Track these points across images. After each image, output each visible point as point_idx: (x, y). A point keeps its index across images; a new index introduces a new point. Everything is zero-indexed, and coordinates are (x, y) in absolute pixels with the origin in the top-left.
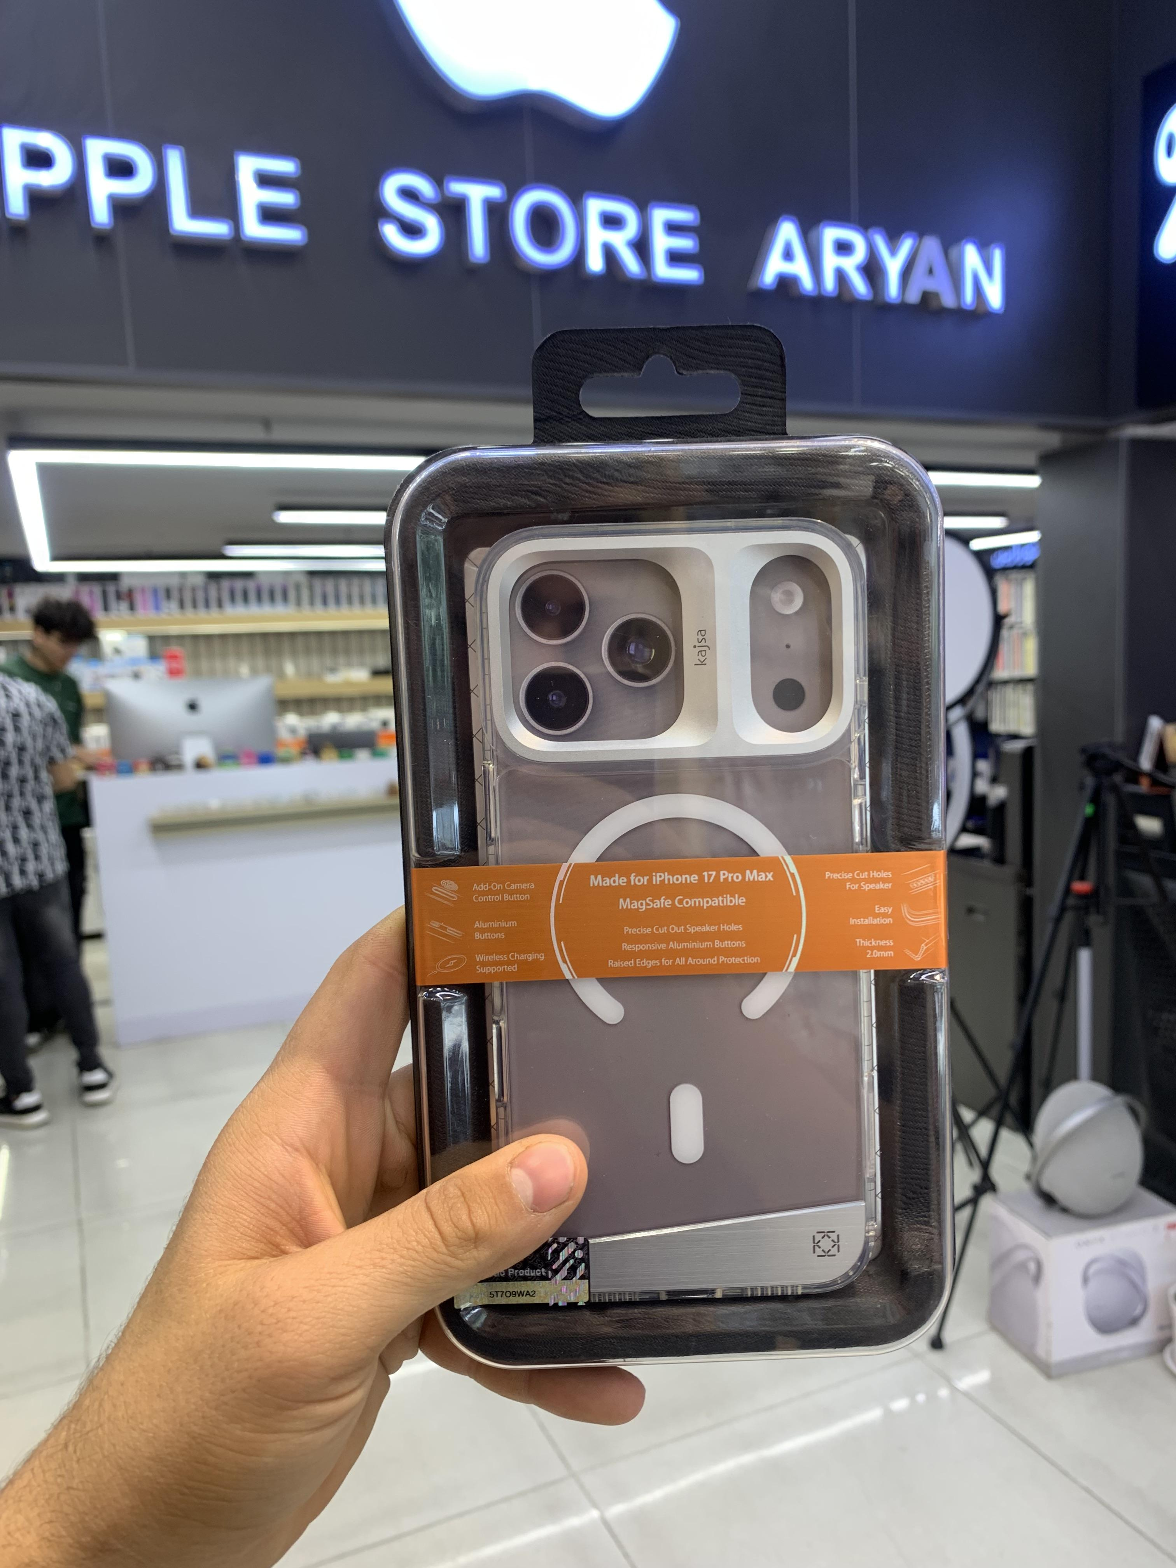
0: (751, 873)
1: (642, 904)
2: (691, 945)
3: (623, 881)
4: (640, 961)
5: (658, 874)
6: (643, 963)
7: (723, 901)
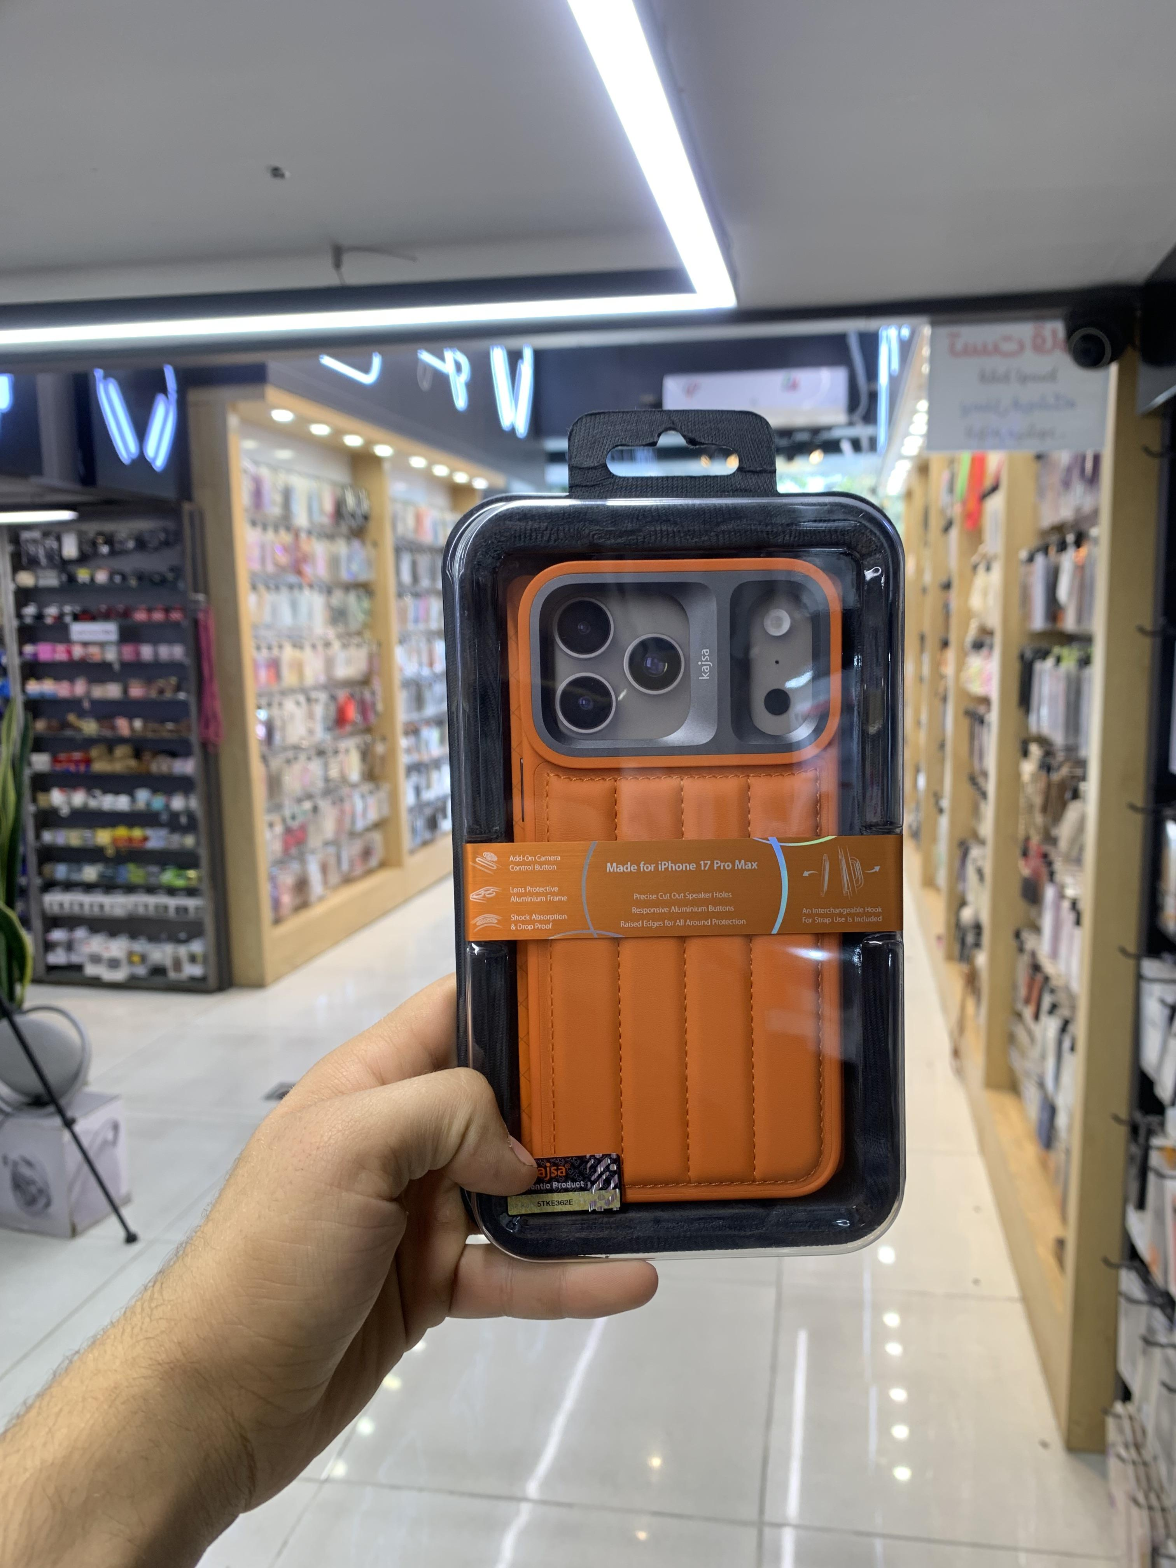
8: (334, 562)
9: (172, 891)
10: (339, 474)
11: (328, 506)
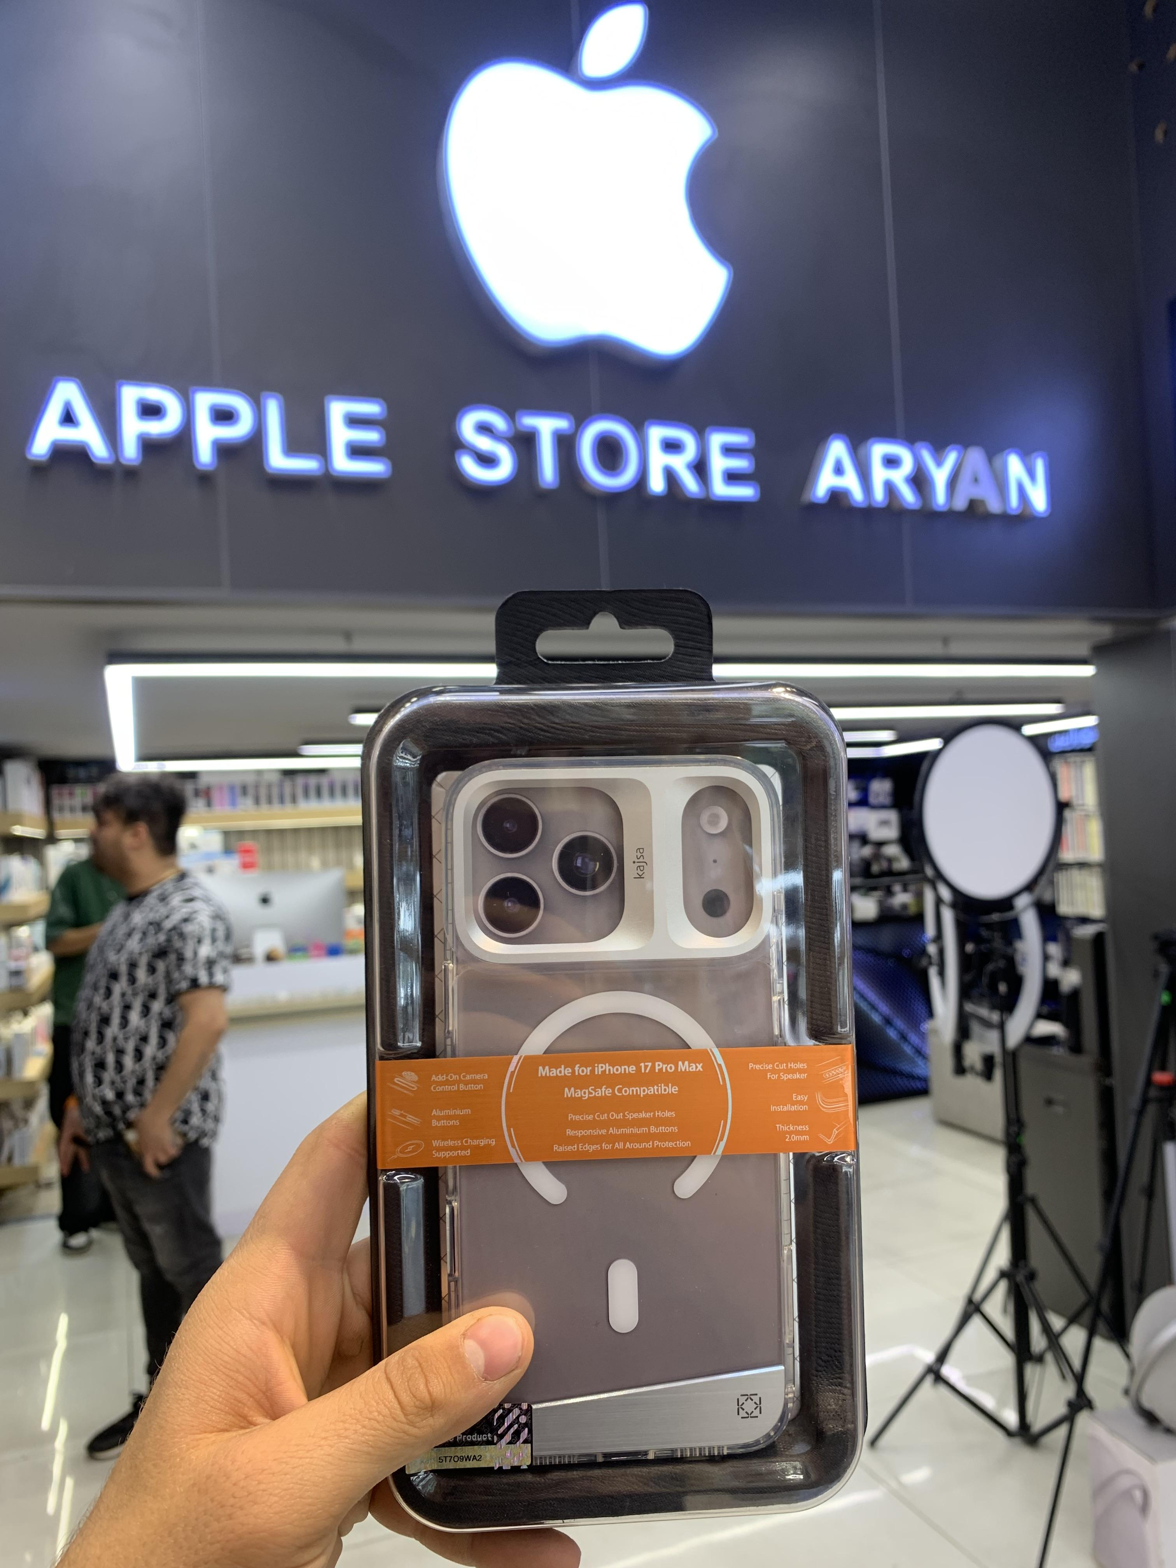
0: (683, 1064)
1: (585, 1093)
2: (628, 1131)
3: (568, 1072)
4: (583, 1146)
5: (600, 1065)
6: (585, 1148)
7: (658, 1090)
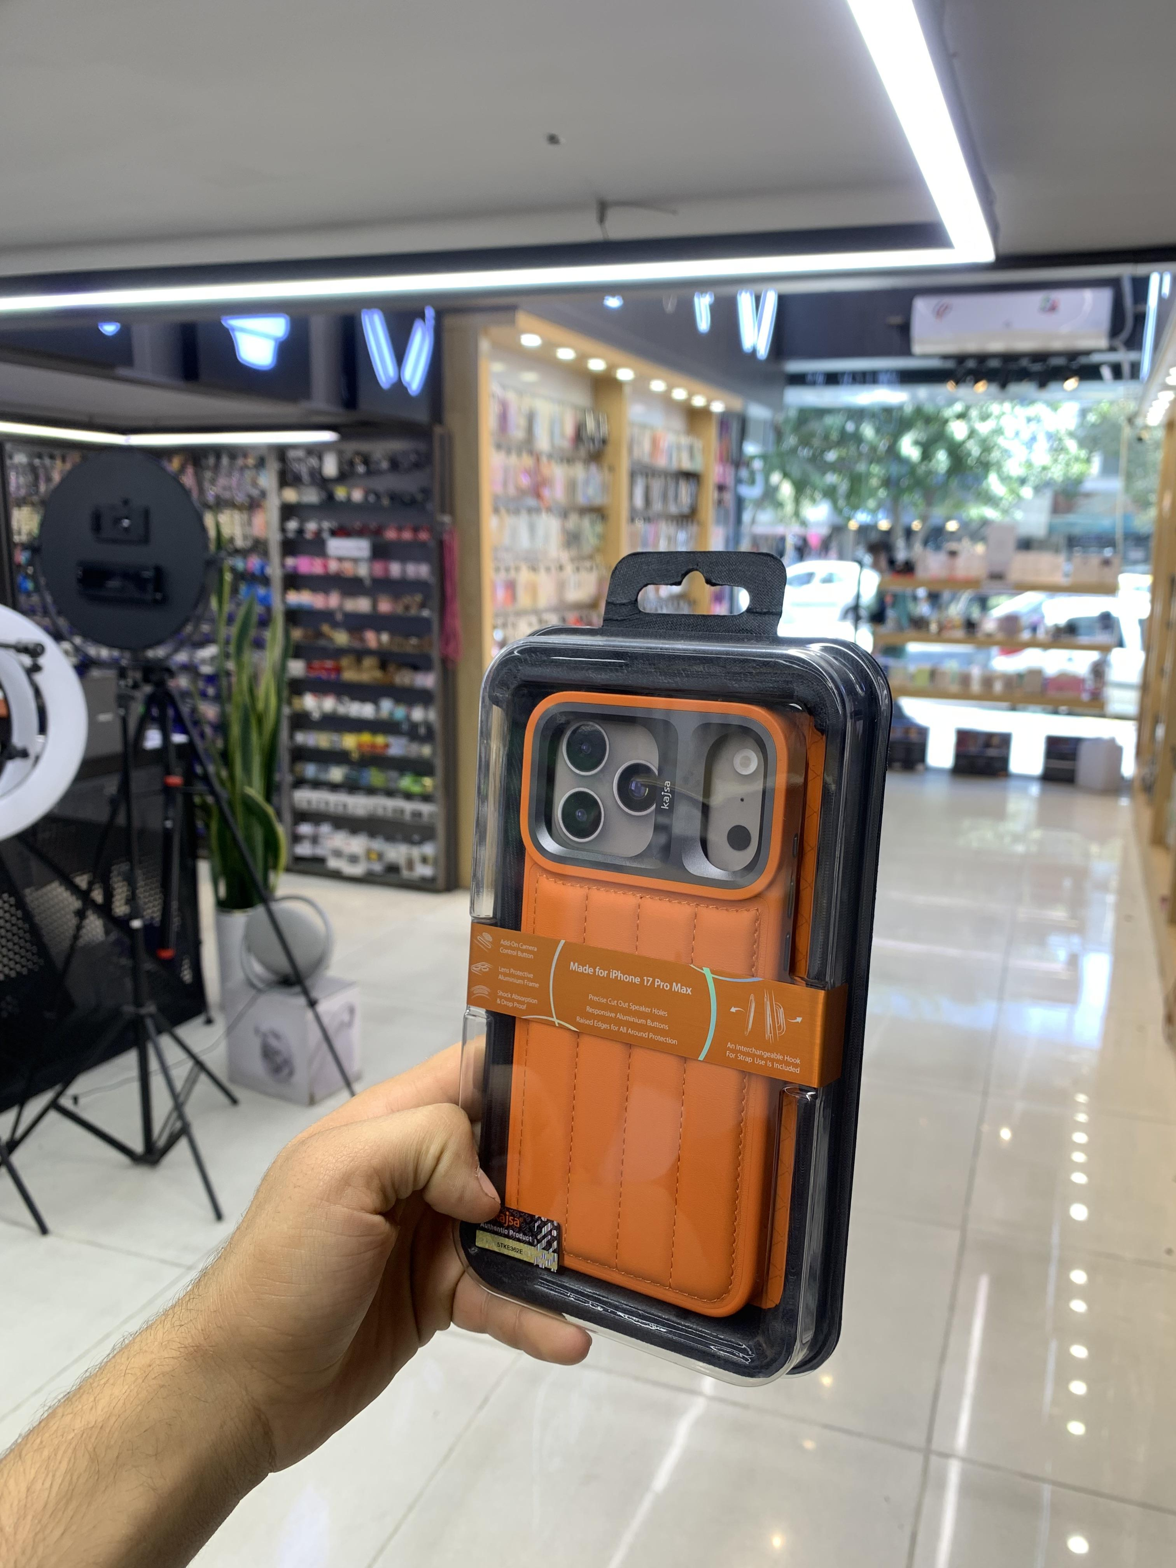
8: (571, 486)
9: (408, 796)
10: (580, 397)
11: (569, 429)
